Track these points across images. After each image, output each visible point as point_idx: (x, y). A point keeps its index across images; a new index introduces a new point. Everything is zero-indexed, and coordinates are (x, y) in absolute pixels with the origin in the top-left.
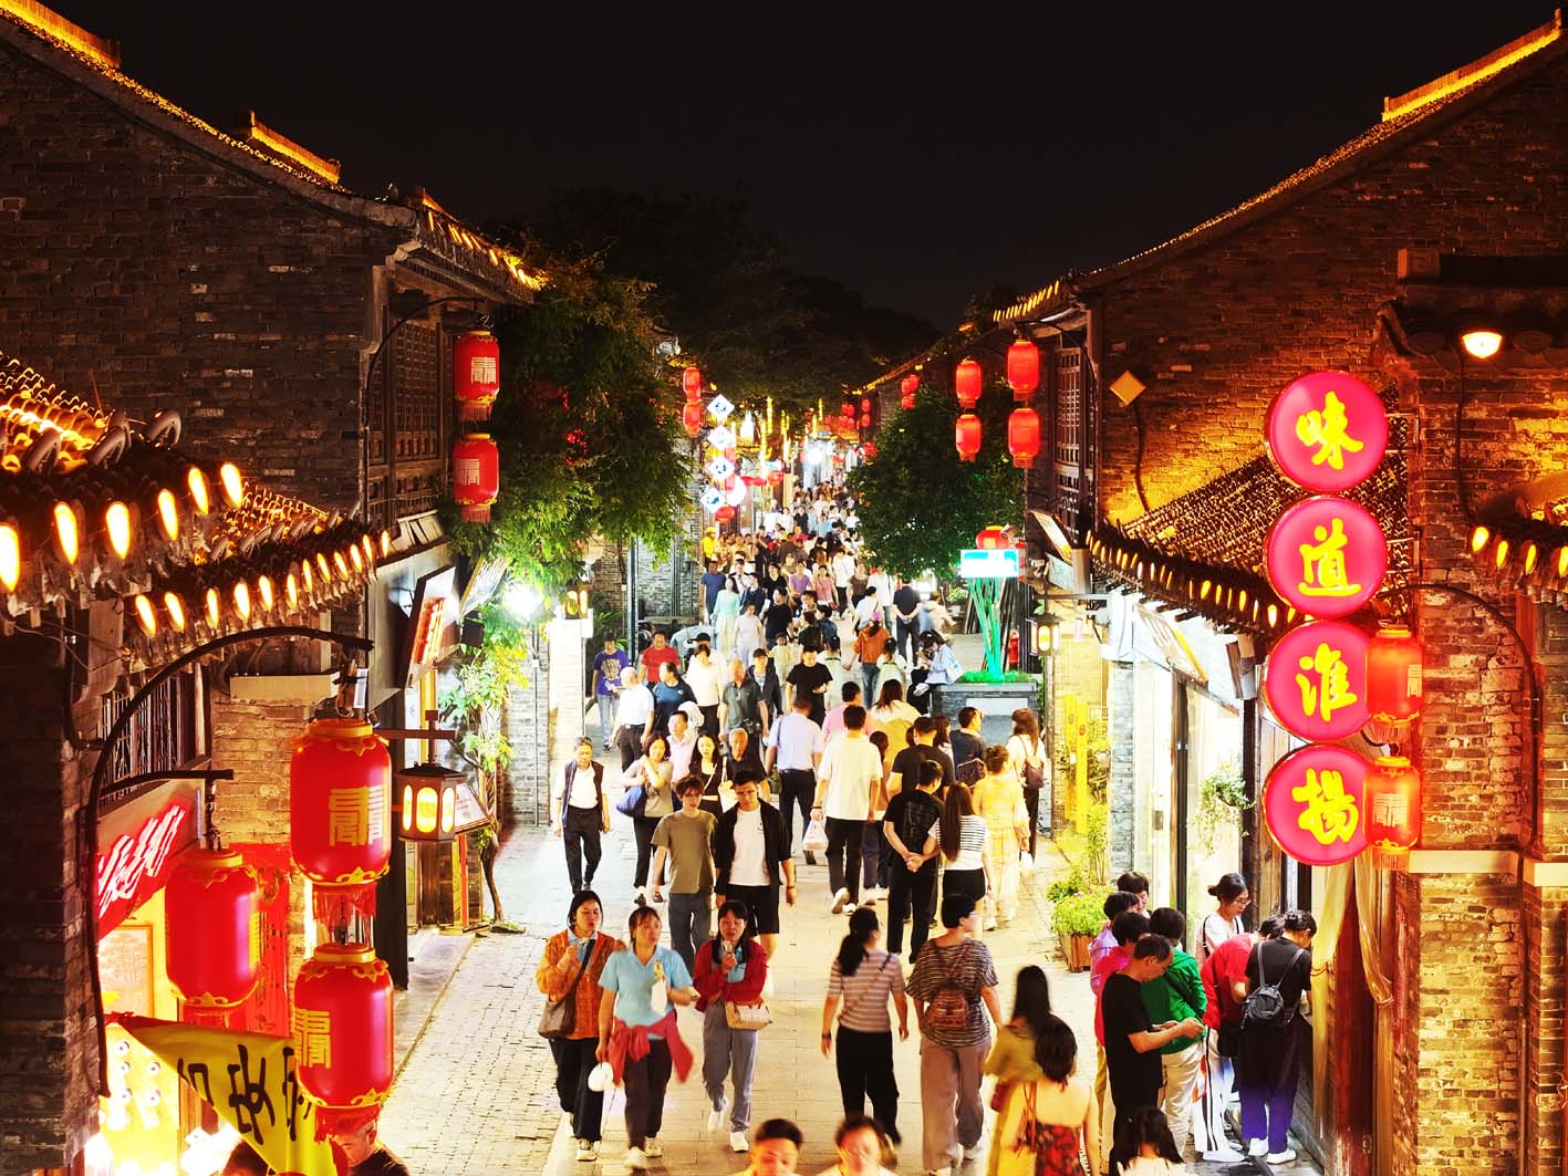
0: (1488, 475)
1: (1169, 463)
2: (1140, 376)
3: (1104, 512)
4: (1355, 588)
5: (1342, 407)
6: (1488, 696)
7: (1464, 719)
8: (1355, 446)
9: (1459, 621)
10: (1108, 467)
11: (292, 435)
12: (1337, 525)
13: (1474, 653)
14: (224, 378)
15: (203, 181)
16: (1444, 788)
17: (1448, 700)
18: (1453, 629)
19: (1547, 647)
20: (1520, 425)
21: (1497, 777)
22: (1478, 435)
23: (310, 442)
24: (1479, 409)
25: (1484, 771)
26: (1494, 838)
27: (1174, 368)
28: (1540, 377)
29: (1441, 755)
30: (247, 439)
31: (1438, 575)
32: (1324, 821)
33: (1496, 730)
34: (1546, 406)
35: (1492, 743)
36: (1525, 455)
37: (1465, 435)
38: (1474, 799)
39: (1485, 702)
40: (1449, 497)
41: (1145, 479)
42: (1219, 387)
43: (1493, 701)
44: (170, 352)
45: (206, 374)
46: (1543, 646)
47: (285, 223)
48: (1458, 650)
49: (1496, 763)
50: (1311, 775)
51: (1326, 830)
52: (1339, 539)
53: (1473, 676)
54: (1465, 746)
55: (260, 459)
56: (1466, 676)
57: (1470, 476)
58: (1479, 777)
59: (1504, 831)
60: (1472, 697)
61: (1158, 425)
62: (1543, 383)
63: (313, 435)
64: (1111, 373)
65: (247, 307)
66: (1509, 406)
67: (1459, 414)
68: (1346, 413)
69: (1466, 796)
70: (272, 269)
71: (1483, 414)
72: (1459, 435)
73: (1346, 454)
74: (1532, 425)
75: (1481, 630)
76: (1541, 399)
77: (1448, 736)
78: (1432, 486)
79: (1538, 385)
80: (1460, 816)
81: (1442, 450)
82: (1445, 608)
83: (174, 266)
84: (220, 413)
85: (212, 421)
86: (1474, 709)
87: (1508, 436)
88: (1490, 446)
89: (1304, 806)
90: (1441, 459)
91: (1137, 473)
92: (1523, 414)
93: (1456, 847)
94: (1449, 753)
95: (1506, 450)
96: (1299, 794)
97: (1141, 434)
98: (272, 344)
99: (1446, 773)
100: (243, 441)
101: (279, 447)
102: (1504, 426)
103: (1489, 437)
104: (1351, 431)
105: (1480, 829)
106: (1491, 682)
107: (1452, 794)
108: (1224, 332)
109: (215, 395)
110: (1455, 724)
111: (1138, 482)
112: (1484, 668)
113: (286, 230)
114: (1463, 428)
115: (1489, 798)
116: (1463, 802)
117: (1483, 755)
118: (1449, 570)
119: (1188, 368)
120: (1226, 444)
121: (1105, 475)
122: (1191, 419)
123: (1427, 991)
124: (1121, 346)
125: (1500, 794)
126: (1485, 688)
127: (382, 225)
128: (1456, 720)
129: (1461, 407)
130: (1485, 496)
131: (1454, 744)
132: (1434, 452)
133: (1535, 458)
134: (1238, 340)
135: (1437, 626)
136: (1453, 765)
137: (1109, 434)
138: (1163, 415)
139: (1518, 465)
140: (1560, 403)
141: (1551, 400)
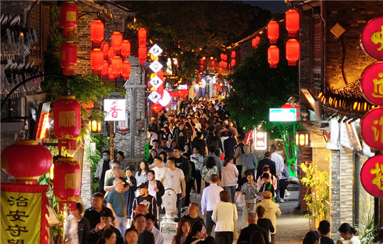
1: (356, 64)
2: (343, 25)
3: (328, 85)
10: (329, 66)
27: (358, 22)
32: (381, 181)
41: (346, 70)
50: (377, 165)
61: (352, 46)
64: (331, 24)
89: (375, 176)
91: (342, 68)
97: (344, 50)
111: (343, 72)
119: (364, 22)
121: (329, 69)
124: (336, 12)
137: (330, 50)
138: (353, 42)
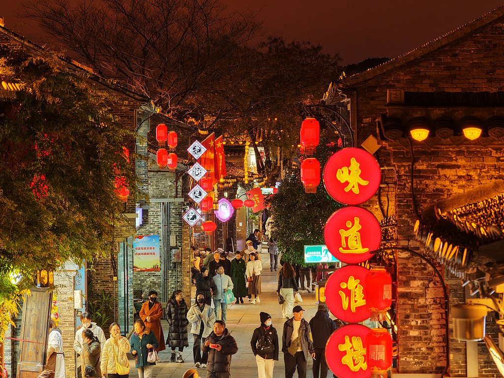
0: (427, 196)
4: (366, 250)
5: (358, 165)
6: (429, 300)
7: (418, 311)
8: (364, 183)
9: (414, 265)
12: (357, 221)
13: (422, 280)
16: (409, 344)
17: (410, 302)
18: (412, 268)
20: (442, 172)
21: (435, 339)
22: (422, 177)
24: (423, 164)
25: (428, 336)
26: (434, 368)
28: (451, 149)
29: (407, 329)
31: (404, 243)
32: (354, 361)
33: (433, 317)
34: (454, 163)
35: (431, 323)
36: (445, 186)
37: (416, 177)
38: (424, 349)
39: (428, 303)
40: (408, 206)
43: (432, 302)
48: (414, 279)
49: (434, 332)
50: (347, 339)
51: (355, 365)
52: (357, 226)
53: (422, 291)
54: (419, 324)
56: (418, 291)
57: (419, 196)
58: (426, 339)
59: (439, 364)
60: (421, 301)
62: (452, 152)
64: (362, 136)
66: (437, 163)
67: (412, 166)
68: (360, 167)
69: (420, 348)
71: (424, 167)
72: (413, 177)
73: (360, 186)
74: (449, 173)
75: (425, 269)
76: (451, 159)
77: (410, 319)
79: (450, 153)
80: (417, 358)
81: (405, 184)
82: (407, 259)
86: (423, 306)
87: (437, 177)
88: (428, 182)
89: (345, 353)
90: (404, 188)
92: (443, 167)
93: (415, 372)
94: (411, 327)
95: (435, 184)
96: (342, 348)
99: (410, 337)
102: (435, 172)
103: (427, 178)
104: (362, 176)
105: (427, 364)
106: (431, 294)
107: (413, 347)
110: (413, 314)
112: (427, 287)
114: (414, 174)
115: (432, 349)
116: (418, 351)
117: (427, 328)
118: (409, 241)
124: (369, 119)
125: (436, 347)
126: (428, 296)
128: (414, 311)
129: (413, 164)
130: (426, 206)
131: (413, 323)
132: (401, 185)
133: (450, 187)
135: (404, 267)
136: (414, 333)
139: (442, 191)
140: (461, 162)
141: (456, 160)
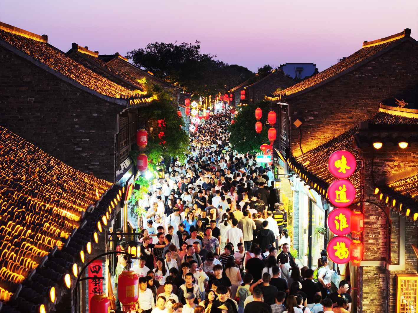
0: (379, 175)
1: (308, 142)
2: (301, 120)
3: (292, 154)
4: (348, 200)
5: (346, 159)
6: (379, 225)
7: (373, 231)
8: (349, 168)
9: (372, 208)
10: (293, 143)
11: (98, 154)
12: (344, 186)
13: (376, 216)
14: (82, 141)
15: (76, 94)
16: (369, 246)
17: (369, 226)
18: (371, 210)
19: (392, 216)
20: (387, 163)
21: (381, 244)
22: (377, 165)
23: (102, 156)
24: (377, 159)
25: (378, 243)
26: (380, 258)
27: (310, 118)
28: (391, 152)
29: (368, 239)
30: (87, 155)
31: (367, 198)
32: (341, 254)
33: (381, 233)
34: (392, 159)
35: (380, 236)
36: (388, 170)
37: (374, 166)
38: (375, 249)
39: (378, 227)
40: (370, 180)
41: (302, 145)
42: (320, 123)
43: (380, 227)
44: (69, 135)
45: (77, 140)
46: (391, 215)
47: (96, 104)
48: (372, 215)
49: (381, 241)
50: (338, 243)
51: (341, 256)
52: (345, 189)
53: (375, 221)
54: (373, 237)
55: (91, 160)
56: (374, 221)
57: (375, 175)
58: (376, 244)
59: (382, 256)
60: (375, 226)
61: (305, 132)
62: (392, 154)
63: (103, 154)
64: (294, 120)
65: (87, 124)
66: (384, 159)
67: (373, 161)
68: (346, 160)
69: (374, 248)
70: (93, 115)
71: (378, 161)
72: (372, 165)
73: (346, 170)
74: (390, 163)
75: (377, 210)
76: (392, 157)
77: (370, 235)
78: (366, 177)
80: (372, 253)
81: (368, 169)
82: (369, 205)
83: (70, 114)
84: (81, 149)
85: (79, 151)
86: (376, 228)
87: (384, 166)
88: (380, 168)
89: (336, 250)
90: (368, 171)
91: (300, 144)
92: (388, 161)
93: (371, 260)
94: (370, 239)
95: (383, 169)
96: (335, 248)
97: (301, 134)
98: (93, 133)
99: (369, 243)
100: (86, 156)
101: (95, 157)
102: (383, 163)
103: (379, 166)
104: (347, 164)
105: (377, 256)
106: (379, 222)
107: (370, 248)
108: (321, 109)
109: (80, 145)
110: (371, 232)
111: (300, 146)
112: (378, 219)
113: (97, 106)
115: (379, 249)
116: (373, 250)
117: (377, 239)
118: (370, 197)
119: (313, 118)
120: (322, 137)
121: (292, 144)
122: (314, 131)
123: (365, 293)
124: (296, 113)
125: (381, 248)
126: (378, 224)
127: (119, 105)
128: (371, 231)
129: (373, 159)
130: (379, 180)
131: (371, 237)
132: (367, 169)
133: (390, 171)
134: (325, 111)
135: (367, 209)
136: (371, 241)
137: (293, 134)
138: (307, 130)
139: (386, 172)
140: (396, 158)
141: (394, 158)
